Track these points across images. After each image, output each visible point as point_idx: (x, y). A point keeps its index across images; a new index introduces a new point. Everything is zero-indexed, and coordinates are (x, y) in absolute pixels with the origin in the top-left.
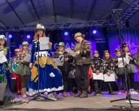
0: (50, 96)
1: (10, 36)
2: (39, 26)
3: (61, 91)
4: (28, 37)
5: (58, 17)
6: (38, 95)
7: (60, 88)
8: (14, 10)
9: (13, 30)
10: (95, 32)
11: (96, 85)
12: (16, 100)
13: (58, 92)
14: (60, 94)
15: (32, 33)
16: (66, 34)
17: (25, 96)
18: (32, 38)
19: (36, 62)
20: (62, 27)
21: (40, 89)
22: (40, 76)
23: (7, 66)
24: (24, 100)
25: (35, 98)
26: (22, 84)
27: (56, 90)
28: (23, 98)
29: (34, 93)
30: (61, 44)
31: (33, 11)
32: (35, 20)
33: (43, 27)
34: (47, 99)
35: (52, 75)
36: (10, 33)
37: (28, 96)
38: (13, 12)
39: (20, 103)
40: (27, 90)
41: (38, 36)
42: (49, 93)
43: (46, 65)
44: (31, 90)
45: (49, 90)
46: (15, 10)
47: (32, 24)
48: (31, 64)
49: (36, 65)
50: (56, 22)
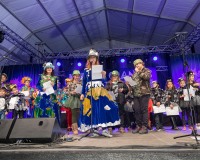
0: (104, 132)
1: (59, 64)
2: (92, 52)
3: (118, 127)
4: (80, 64)
5: (113, 42)
6: (92, 131)
7: (117, 123)
8: (62, 33)
9: (62, 56)
10: (155, 59)
11: (157, 119)
12: (67, 136)
13: (114, 128)
14: (117, 130)
15: (84, 61)
16: (123, 61)
17: (76, 132)
18: (84, 66)
19: (89, 94)
20: (117, 53)
21: (93, 123)
22: (93, 109)
23: (55, 98)
24: (75, 137)
25: (87, 135)
26: (73, 118)
27: (112, 125)
28: (74, 135)
29: (87, 129)
30: (114, 73)
31: (85, 35)
32: (86, 45)
33: (97, 54)
34: (101, 136)
35: (107, 108)
36: (59, 60)
37: (80, 132)
38: (61, 36)
39: (71, 140)
40: (79, 126)
41: (91, 64)
42: (104, 129)
43: (100, 96)
44: (83, 125)
45: (104, 125)
46: (65, 33)
47: (83, 50)
48: (82, 96)
49: (89, 97)
50: (110, 47)
